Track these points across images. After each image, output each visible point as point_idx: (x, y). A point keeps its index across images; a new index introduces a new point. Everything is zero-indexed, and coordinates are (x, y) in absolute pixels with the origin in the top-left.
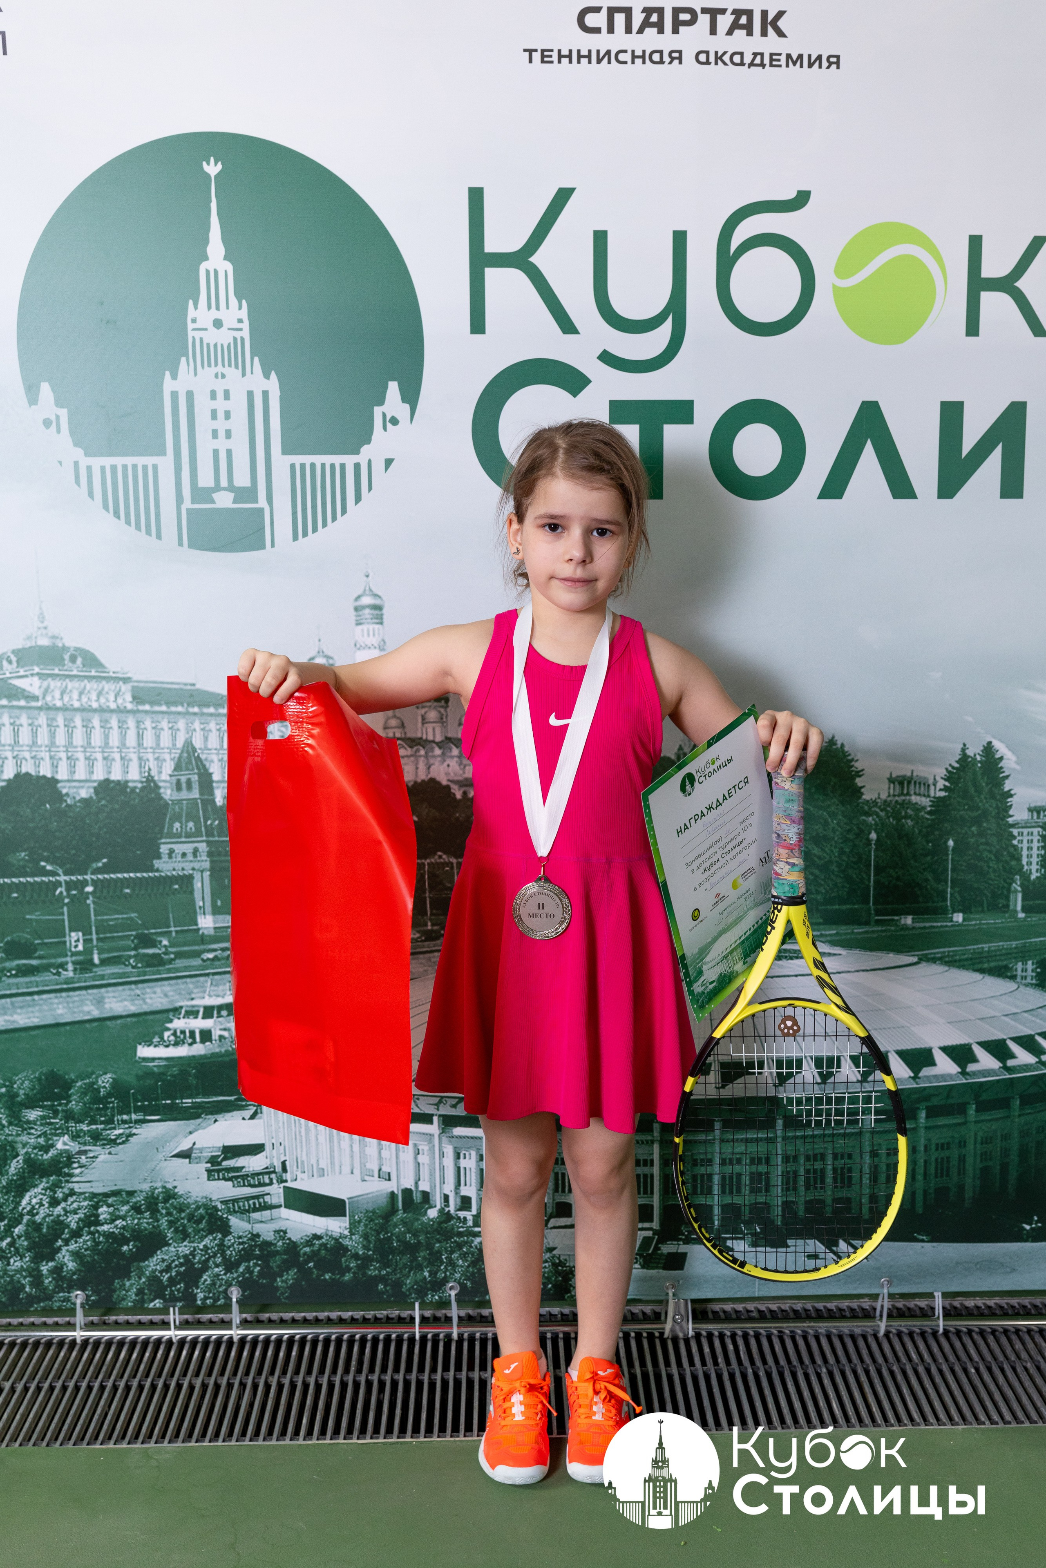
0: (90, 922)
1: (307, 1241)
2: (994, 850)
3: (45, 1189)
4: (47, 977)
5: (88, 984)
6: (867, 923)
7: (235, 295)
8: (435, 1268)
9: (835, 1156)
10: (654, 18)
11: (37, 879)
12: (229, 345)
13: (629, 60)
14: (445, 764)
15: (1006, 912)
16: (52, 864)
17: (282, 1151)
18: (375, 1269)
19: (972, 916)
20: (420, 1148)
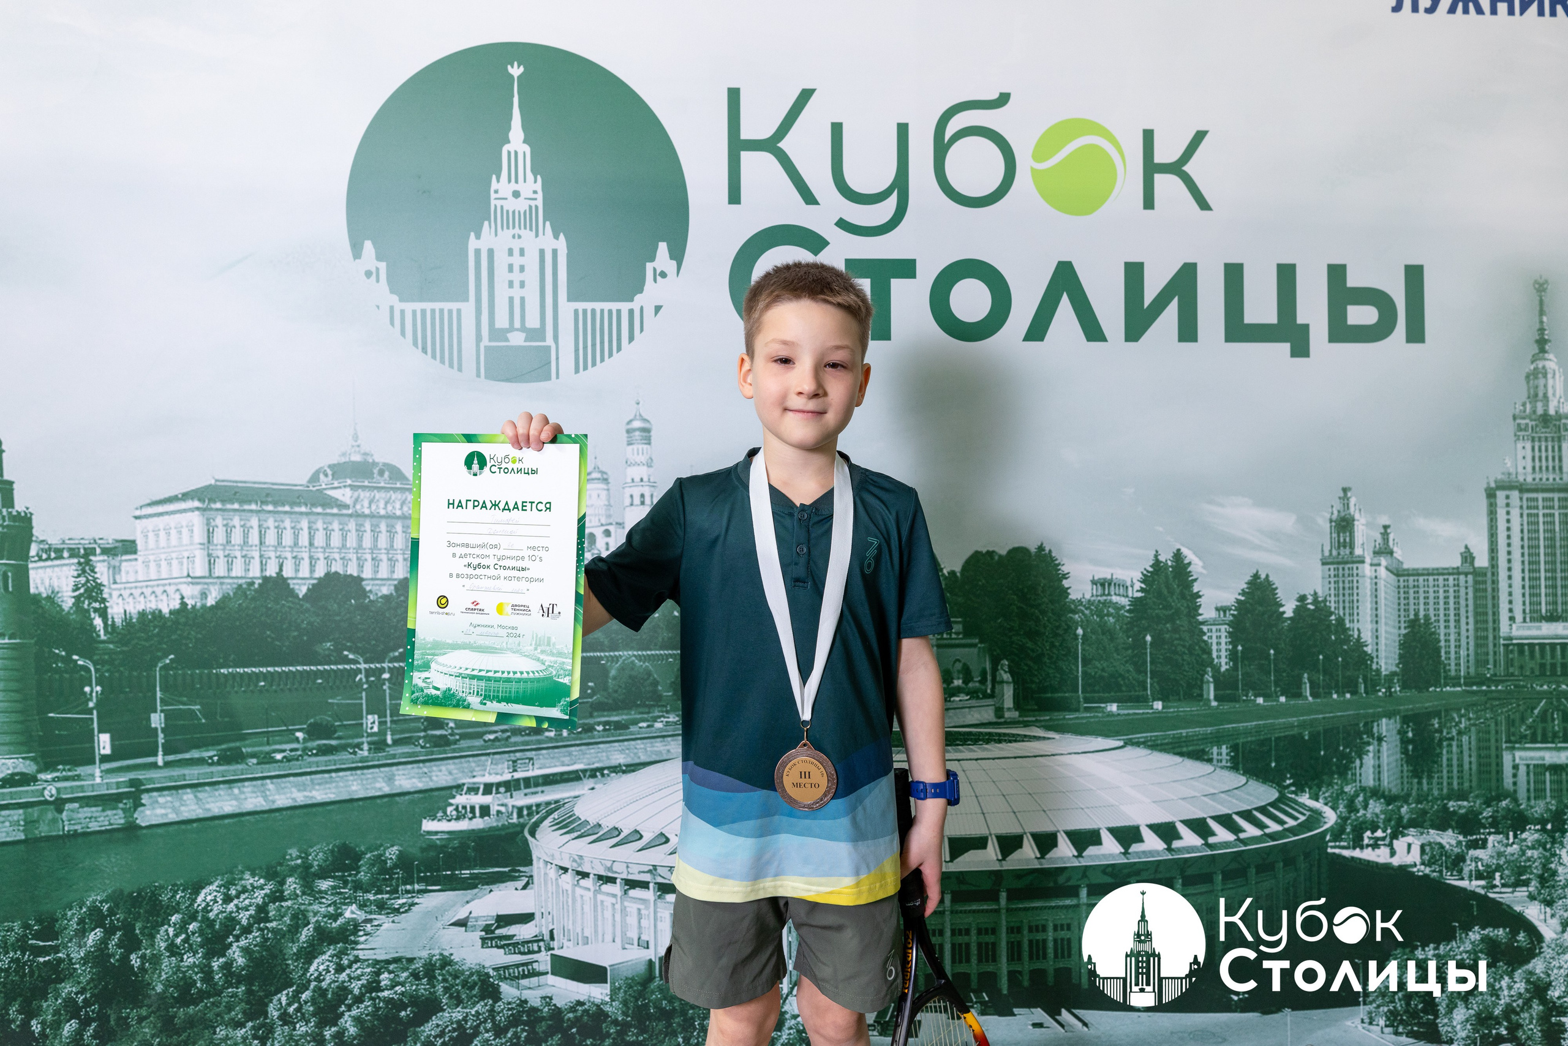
0: (385, 706)
1: (571, 1007)
2: (1187, 644)
3: (332, 956)
4: (345, 756)
5: (381, 762)
6: (1077, 710)
7: (532, 171)
9: (1055, 928)
11: (340, 667)
12: (525, 212)
15: (1201, 700)
16: (354, 653)
17: (550, 920)
18: (634, 1034)
19: (1170, 704)
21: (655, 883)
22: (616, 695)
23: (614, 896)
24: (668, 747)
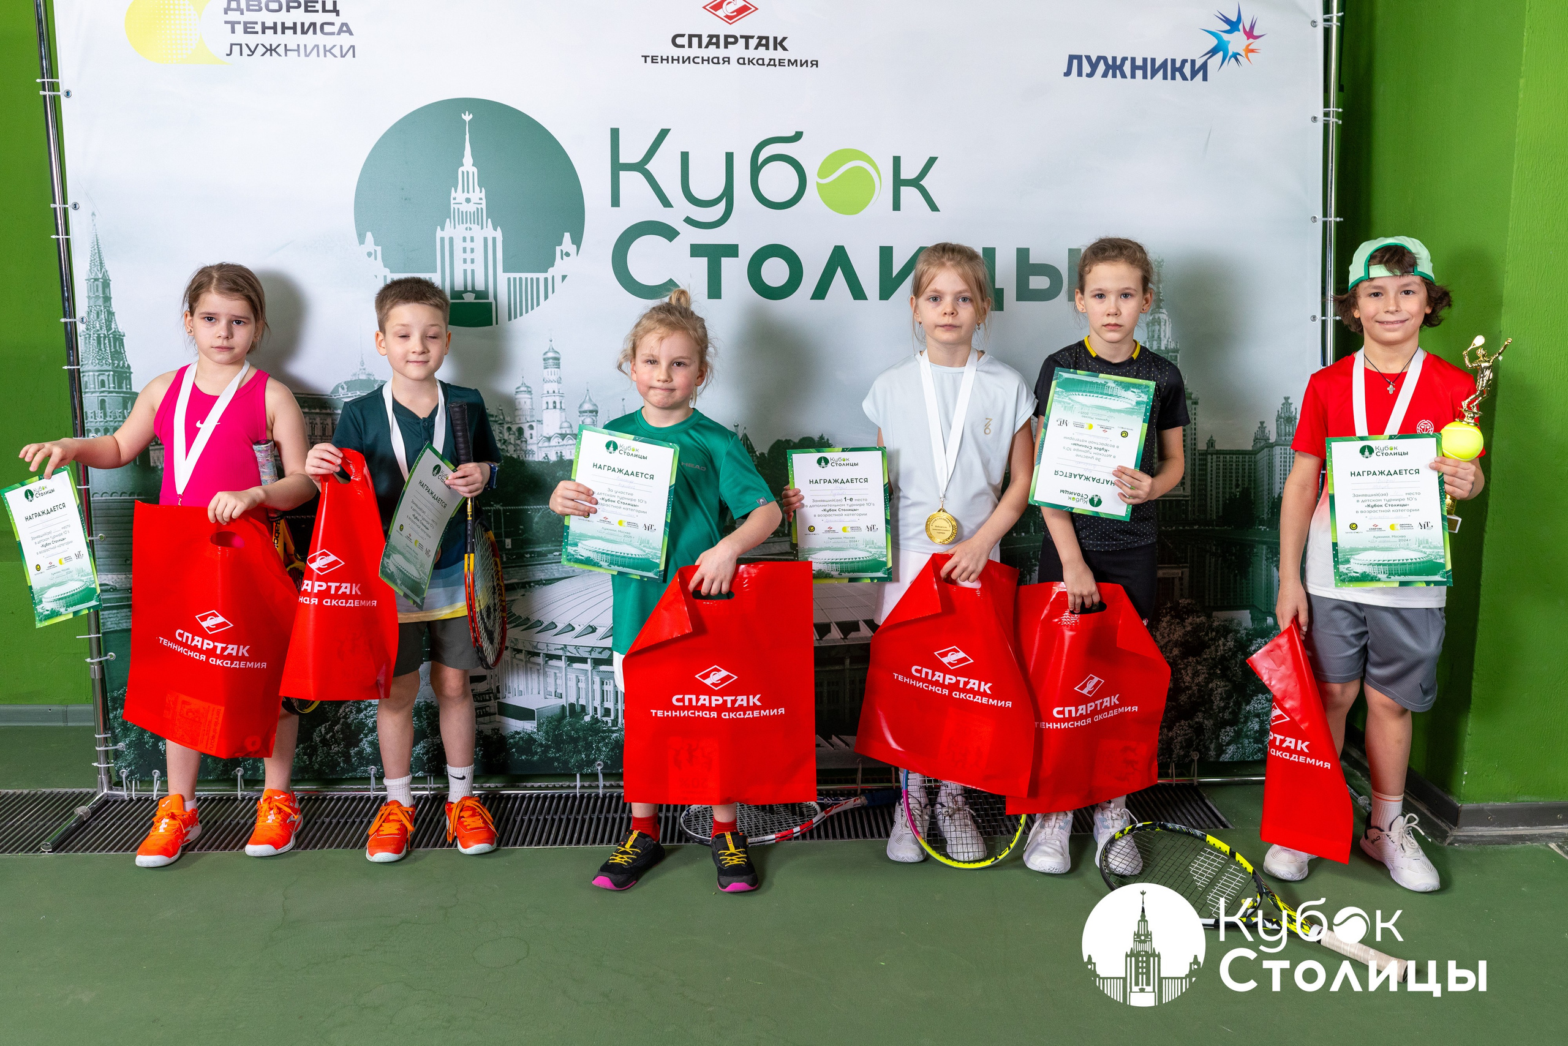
1: (515, 736)
7: (478, 185)
8: (589, 752)
10: (714, 40)
12: (474, 212)
13: (701, 62)
17: (497, 680)
18: (553, 753)
20: (580, 677)
21: (566, 656)
22: (538, 534)
23: (539, 664)
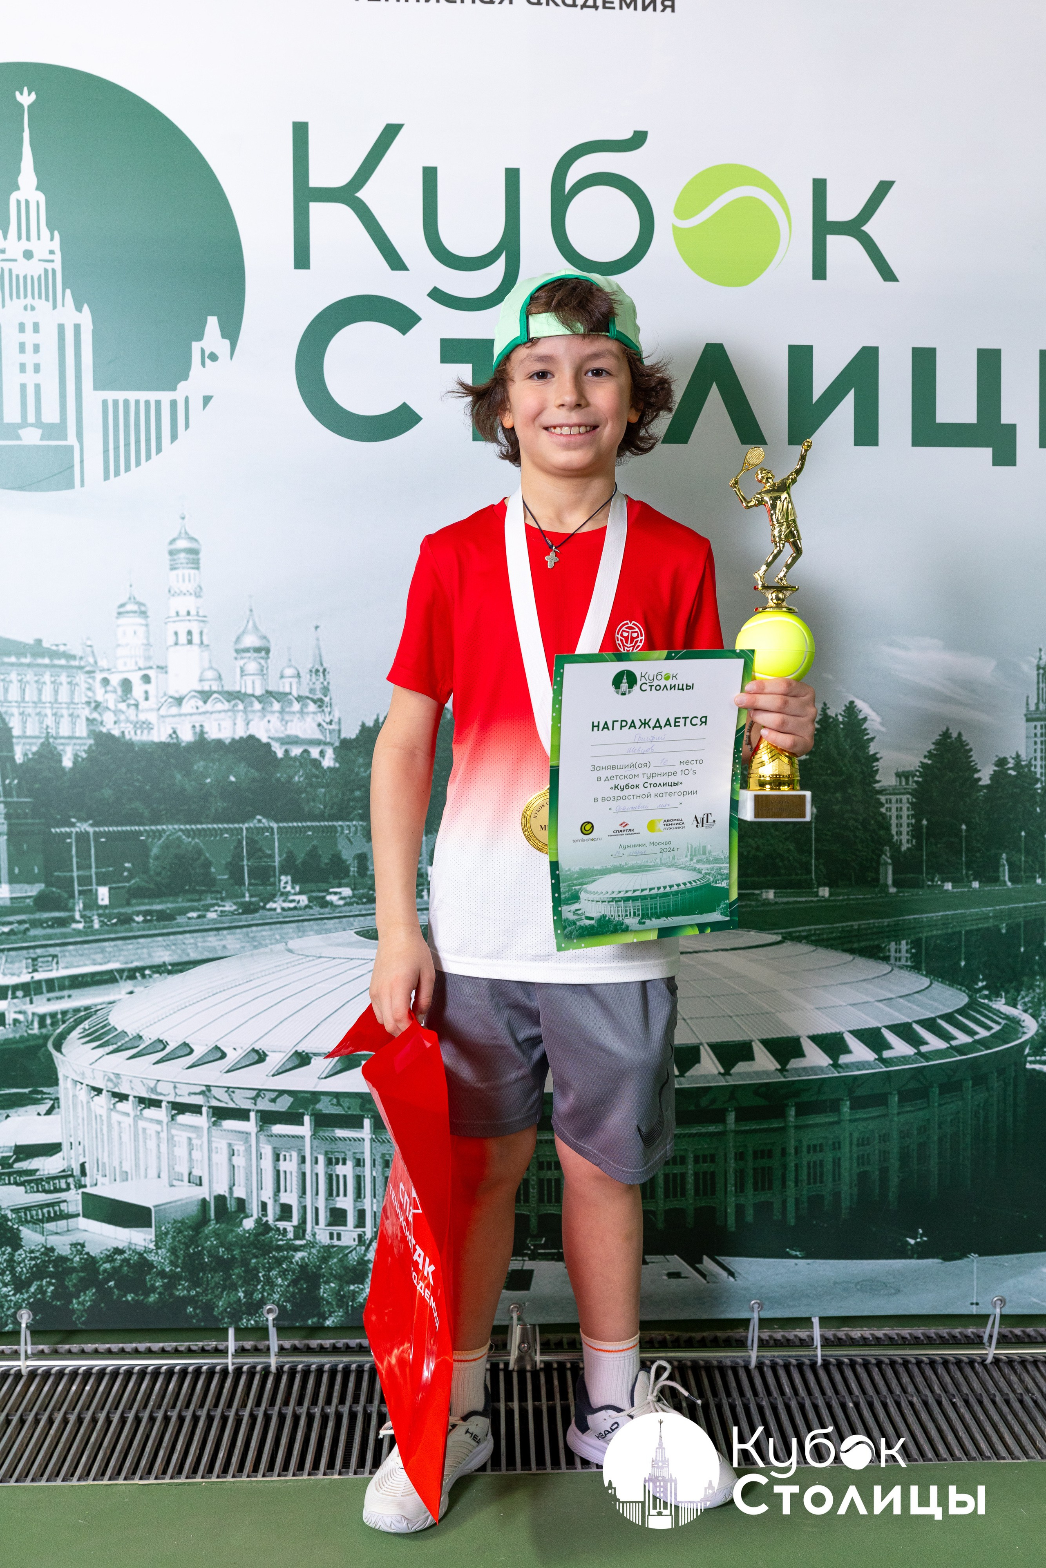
1: (108, 1256)
2: (861, 818)
7: (47, 225)
8: (251, 1288)
9: (696, 1160)
12: (40, 276)
14: (266, 720)
15: (877, 886)
17: (81, 1151)
18: (184, 1288)
19: (839, 890)
20: (235, 1148)
21: (209, 1107)
22: (159, 879)
23: (159, 1122)
24: (223, 943)
